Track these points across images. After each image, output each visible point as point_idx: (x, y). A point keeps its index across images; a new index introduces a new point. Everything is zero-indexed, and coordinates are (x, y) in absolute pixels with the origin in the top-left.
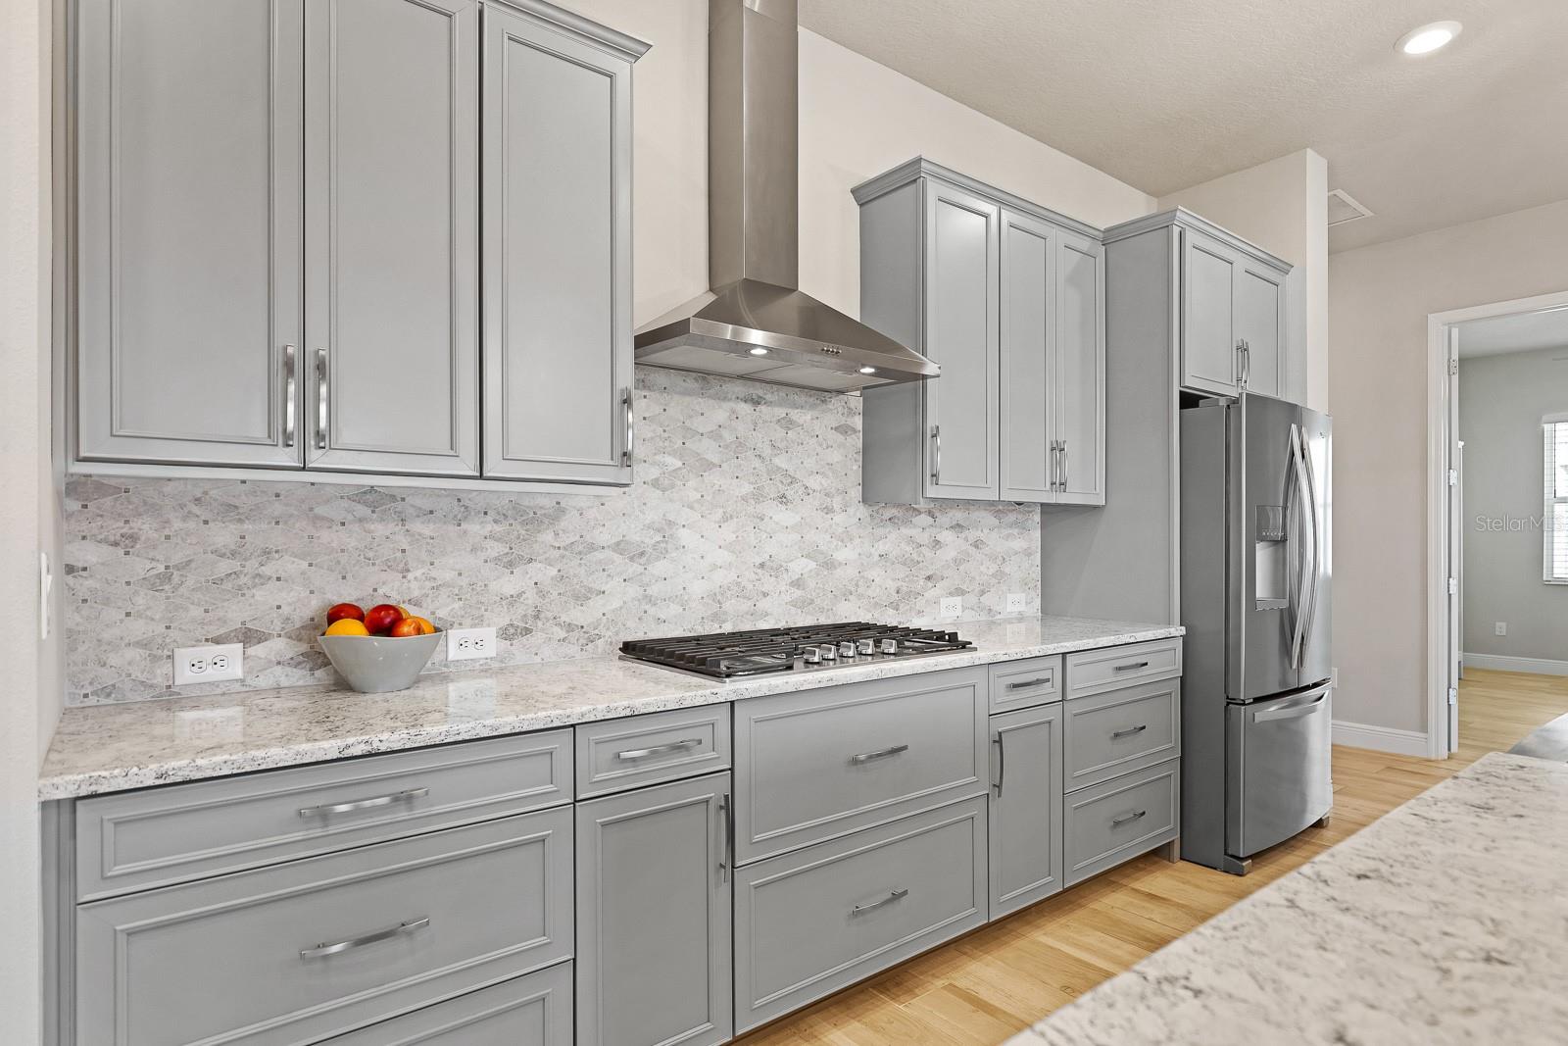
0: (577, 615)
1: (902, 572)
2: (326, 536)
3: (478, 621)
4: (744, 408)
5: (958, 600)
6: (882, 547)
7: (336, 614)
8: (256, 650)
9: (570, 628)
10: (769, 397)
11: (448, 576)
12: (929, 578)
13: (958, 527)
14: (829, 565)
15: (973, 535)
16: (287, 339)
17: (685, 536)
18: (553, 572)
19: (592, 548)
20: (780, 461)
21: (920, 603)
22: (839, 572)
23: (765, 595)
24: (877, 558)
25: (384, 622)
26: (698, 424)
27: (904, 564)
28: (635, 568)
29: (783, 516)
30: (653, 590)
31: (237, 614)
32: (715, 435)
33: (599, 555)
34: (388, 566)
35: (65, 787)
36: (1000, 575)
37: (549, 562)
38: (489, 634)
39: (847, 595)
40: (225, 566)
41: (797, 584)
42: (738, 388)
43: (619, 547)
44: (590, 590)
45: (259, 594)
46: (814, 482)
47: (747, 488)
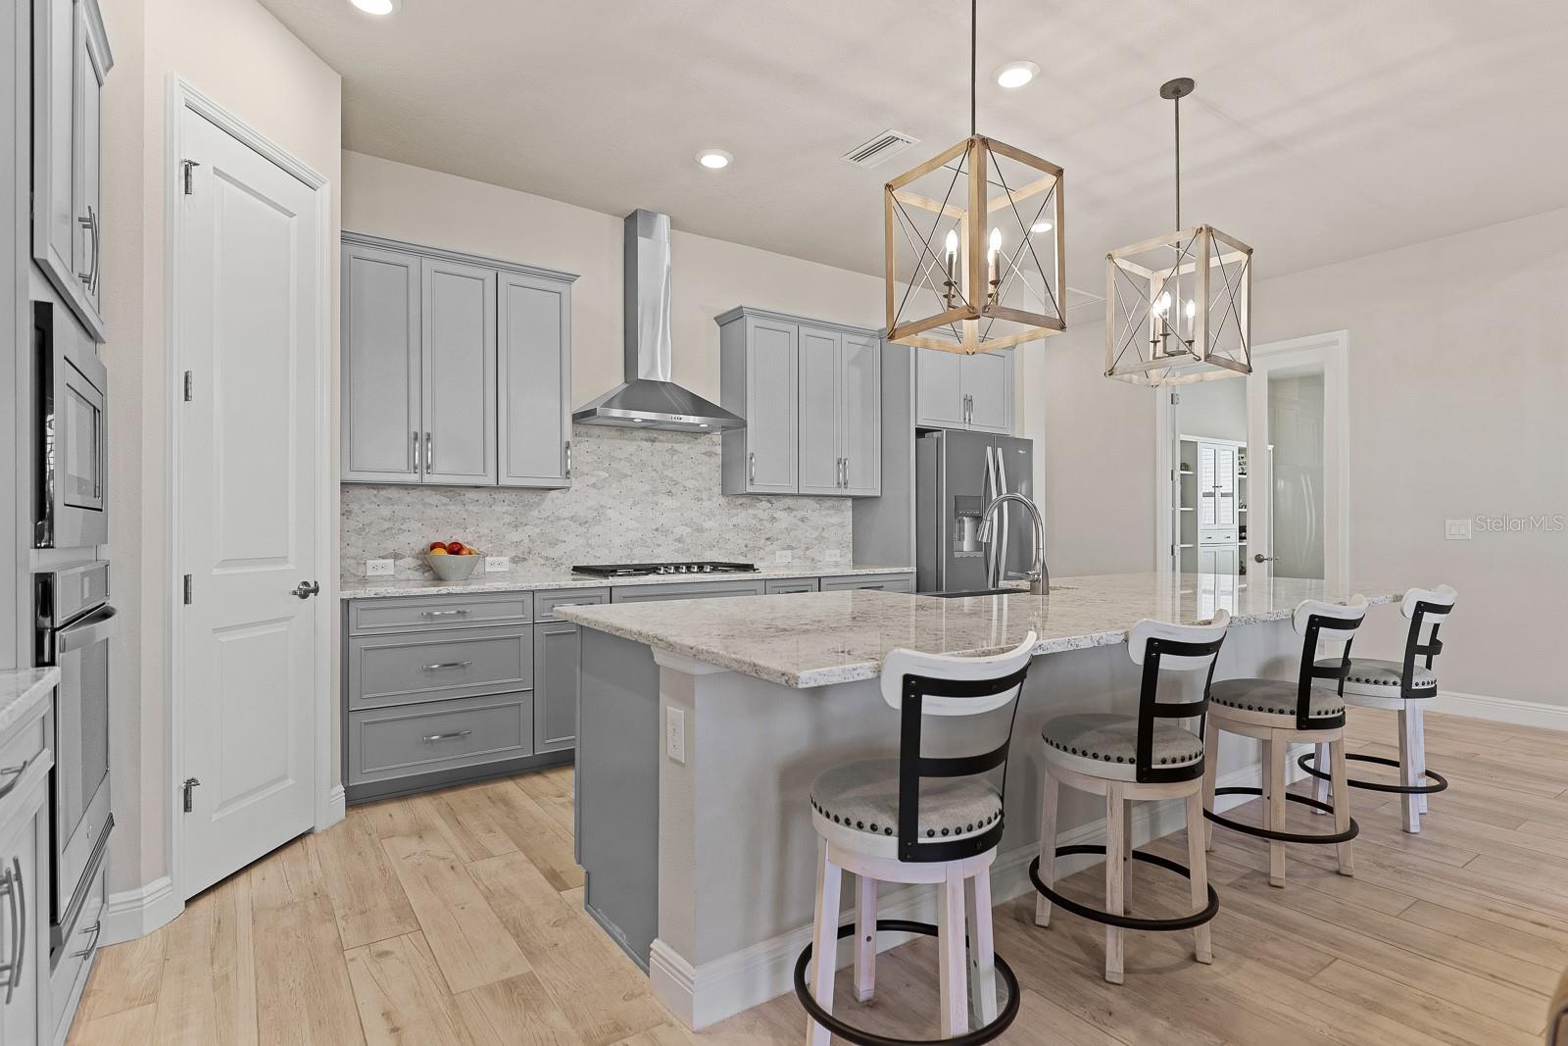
0: (550, 553)
1: (749, 535)
2: (430, 512)
3: (500, 554)
4: (647, 444)
5: (789, 552)
6: (735, 521)
7: (434, 546)
8: (400, 562)
9: (547, 559)
10: (661, 438)
11: (486, 531)
12: (768, 539)
13: (789, 509)
14: (700, 530)
15: (800, 514)
16: (415, 428)
17: (610, 513)
18: (538, 530)
19: (559, 519)
20: (669, 473)
21: (761, 553)
22: (705, 534)
23: (659, 545)
24: (732, 527)
25: (455, 549)
26: (618, 454)
27: (750, 530)
28: (582, 529)
29: (669, 503)
30: (592, 541)
31: (391, 546)
32: (628, 460)
33: (562, 523)
34: (458, 525)
35: (347, 594)
36: (820, 539)
37: (536, 525)
38: (505, 559)
39: (711, 547)
40: (387, 525)
41: (679, 540)
42: (642, 434)
43: (572, 518)
44: (558, 540)
45: (401, 537)
46: (689, 484)
47: (647, 487)
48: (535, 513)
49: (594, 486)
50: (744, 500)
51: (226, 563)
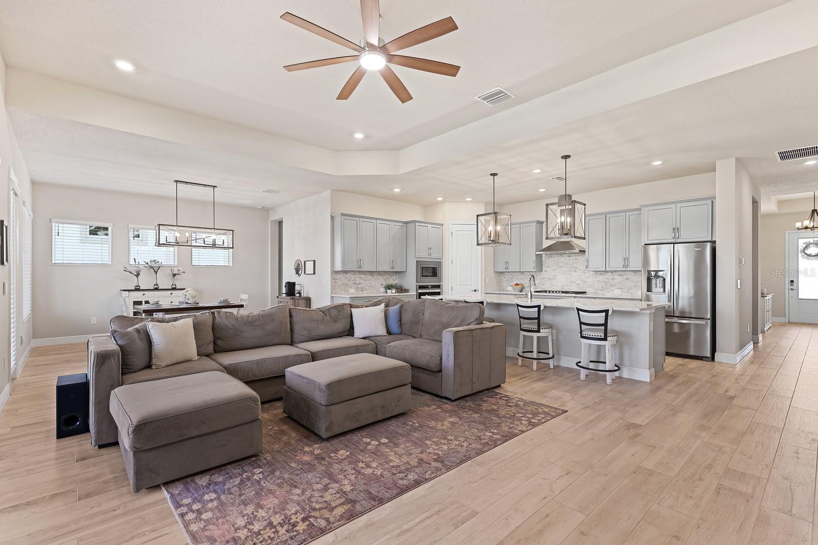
1: (604, 284)
2: (518, 277)
4: (568, 258)
5: (620, 290)
6: (598, 279)
13: (621, 276)
14: (585, 282)
15: (625, 277)
17: (558, 277)
20: (575, 265)
21: (609, 290)
26: (559, 261)
29: (575, 274)
31: (511, 284)
32: (562, 262)
39: (589, 287)
40: (511, 280)
45: (513, 282)
46: (581, 268)
47: (568, 270)
48: (539, 277)
49: (553, 270)
50: (601, 273)
51: (459, 285)
